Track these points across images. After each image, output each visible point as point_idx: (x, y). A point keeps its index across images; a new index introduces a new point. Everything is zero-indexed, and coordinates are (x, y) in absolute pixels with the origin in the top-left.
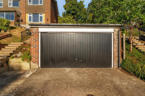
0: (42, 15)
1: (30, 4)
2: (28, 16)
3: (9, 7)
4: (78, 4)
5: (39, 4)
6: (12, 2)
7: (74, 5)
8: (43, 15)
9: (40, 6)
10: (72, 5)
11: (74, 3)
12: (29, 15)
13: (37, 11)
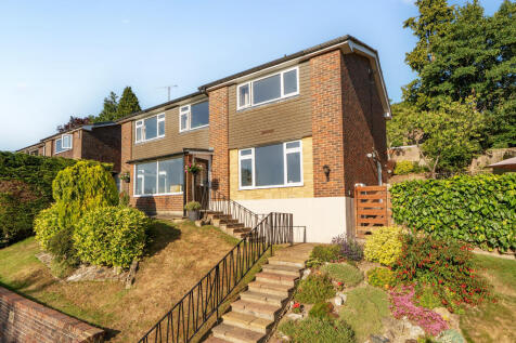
0: (297, 145)
1: (246, 106)
2: (237, 157)
3: (181, 131)
4: (489, 25)
5: (283, 96)
6: (189, 110)
7: (465, 38)
8: (304, 148)
9: (288, 102)
10: (454, 39)
11: (467, 27)
12: (243, 153)
13: (272, 131)
